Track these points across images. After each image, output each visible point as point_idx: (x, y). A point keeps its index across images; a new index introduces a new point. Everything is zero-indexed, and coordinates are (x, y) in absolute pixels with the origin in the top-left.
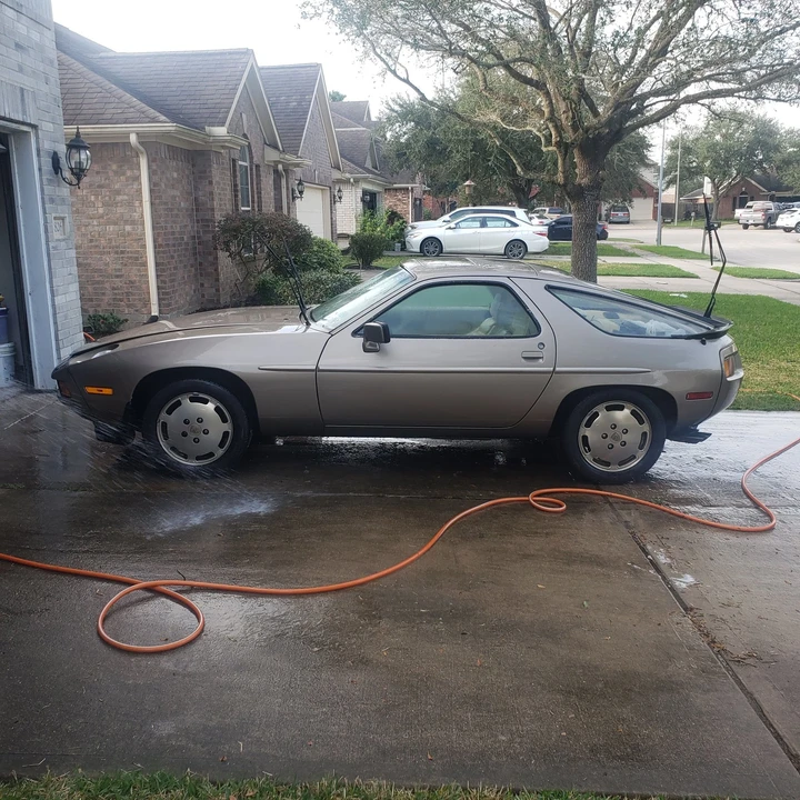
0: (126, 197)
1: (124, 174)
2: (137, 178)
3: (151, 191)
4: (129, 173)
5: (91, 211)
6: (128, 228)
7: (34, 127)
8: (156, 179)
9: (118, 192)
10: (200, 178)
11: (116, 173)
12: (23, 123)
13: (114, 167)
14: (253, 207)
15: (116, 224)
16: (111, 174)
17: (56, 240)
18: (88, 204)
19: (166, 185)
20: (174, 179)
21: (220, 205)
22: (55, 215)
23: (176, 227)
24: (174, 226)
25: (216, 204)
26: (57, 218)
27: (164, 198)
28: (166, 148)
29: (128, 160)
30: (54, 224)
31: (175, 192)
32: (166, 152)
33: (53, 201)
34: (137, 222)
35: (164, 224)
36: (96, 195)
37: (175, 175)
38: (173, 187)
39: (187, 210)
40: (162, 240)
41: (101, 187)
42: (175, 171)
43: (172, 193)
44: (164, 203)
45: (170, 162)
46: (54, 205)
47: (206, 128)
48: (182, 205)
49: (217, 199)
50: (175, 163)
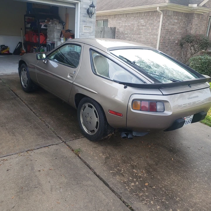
0: (156, 27)
1: (157, 20)
2: (159, 22)
3: (162, 25)
4: (158, 20)
5: (148, 31)
6: (155, 37)
7: (80, 1)
8: (164, 21)
9: (155, 26)
10: (189, 22)
13: (155, 18)
15: (153, 35)
16: (154, 20)
17: (84, 32)
18: (148, 29)
19: (169, 24)
20: (175, 22)
21: (195, 32)
22: (85, 26)
23: (171, 38)
24: (170, 37)
25: (193, 32)
26: (87, 27)
27: (166, 28)
28: (172, 12)
29: (159, 16)
30: (84, 28)
31: (174, 27)
32: (172, 13)
33: (85, 22)
34: (157, 35)
35: (164, 36)
36: (150, 27)
37: (176, 21)
38: (173, 25)
39: (180, 33)
40: (162, 41)
41: (152, 24)
42: (176, 20)
43: (172, 26)
44: (166, 30)
45: (174, 17)
46: (85, 23)
47: (189, 5)
48: (178, 31)
49: (193, 29)
50: (177, 17)
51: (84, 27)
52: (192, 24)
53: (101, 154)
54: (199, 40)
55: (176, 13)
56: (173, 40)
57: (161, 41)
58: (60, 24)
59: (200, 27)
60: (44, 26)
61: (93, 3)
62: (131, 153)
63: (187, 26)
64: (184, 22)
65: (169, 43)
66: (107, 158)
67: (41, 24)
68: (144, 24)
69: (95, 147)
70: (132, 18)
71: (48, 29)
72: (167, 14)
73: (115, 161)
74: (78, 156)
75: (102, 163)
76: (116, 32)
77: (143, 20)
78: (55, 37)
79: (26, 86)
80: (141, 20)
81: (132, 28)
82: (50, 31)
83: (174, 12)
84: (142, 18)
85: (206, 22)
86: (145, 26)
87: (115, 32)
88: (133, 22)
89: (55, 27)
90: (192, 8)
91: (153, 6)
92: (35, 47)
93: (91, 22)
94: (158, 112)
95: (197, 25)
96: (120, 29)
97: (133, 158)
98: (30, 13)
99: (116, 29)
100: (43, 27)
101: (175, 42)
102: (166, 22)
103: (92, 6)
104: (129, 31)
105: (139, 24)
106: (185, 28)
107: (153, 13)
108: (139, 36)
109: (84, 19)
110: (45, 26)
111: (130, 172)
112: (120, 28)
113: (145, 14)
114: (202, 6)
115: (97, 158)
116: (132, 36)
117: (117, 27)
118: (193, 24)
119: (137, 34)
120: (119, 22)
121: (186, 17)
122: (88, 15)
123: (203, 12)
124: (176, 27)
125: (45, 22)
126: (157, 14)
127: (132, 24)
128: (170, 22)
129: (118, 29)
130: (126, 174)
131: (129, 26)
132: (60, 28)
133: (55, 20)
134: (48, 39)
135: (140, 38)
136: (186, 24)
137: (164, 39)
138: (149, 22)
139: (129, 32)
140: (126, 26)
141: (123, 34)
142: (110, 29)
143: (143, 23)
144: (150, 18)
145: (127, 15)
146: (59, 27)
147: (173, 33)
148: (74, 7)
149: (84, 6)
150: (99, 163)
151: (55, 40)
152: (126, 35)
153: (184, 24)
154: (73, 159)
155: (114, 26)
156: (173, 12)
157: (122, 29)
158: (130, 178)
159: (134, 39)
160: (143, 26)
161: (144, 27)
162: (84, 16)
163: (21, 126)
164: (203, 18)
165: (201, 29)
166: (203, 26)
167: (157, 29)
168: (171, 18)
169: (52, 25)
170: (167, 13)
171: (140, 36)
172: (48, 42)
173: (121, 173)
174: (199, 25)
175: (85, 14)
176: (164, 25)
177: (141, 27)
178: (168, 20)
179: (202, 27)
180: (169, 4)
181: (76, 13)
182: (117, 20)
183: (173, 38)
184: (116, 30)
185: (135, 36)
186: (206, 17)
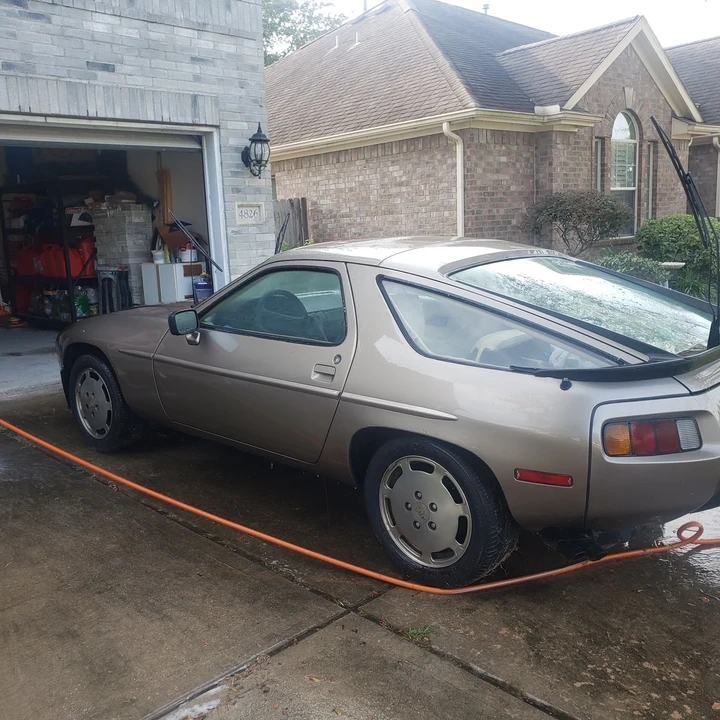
0: (446, 185)
1: (446, 163)
2: (454, 166)
3: (465, 177)
4: (449, 162)
5: (422, 200)
6: (446, 213)
7: (217, 127)
8: (469, 164)
9: (440, 181)
10: (542, 159)
11: (439, 161)
12: (206, 125)
13: (439, 157)
14: (639, 186)
15: (437, 210)
16: (437, 163)
17: (241, 225)
18: (419, 193)
19: (484, 170)
20: (500, 163)
21: (565, 186)
22: (240, 203)
23: (498, 211)
24: (495, 210)
25: (557, 186)
26: (247, 206)
27: (479, 183)
28: (489, 133)
29: (449, 149)
30: (237, 211)
31: (501, 176)
32: (489, 137)
33: (238, 191)
34: (453, 208)
35: (475, 209)
36: (425, 184)
37: (504, 159)
38: (498, 171)
39: (520, 193)
40: (472, 224)
41: (429, 176)
42: (503, 155)
43: (495, 177)
44: (480, 188)
45: (495, 147)
46: (240, 195)
47: (536, 108)
48: (513, 188)
49: (559, 180)
50: (504, 147)
51: (239, 206)
52: (551, 164)
53: (504, 631)
54: (590, 208)
55: (502, 136)
56: (503, 217)
57: (470, 224)
58: (140, 206)
59: (574, 170)
60: (80, 219)
61: (259, 128)
62: (594, 609)
63: (537, 170)
64: (527, 160)
65: (493, 229)
66: (532, 640)
67: (69, 211)
68: (404, 179)
69: (469, 610)
70: (358, 163)
71: (99, 227)
72: (476, 141)
73: (564, 646)
74: (432, 651)
75: (528, 660)
76: (309, 214)
77: (397, 167)
78: (129, 251)
79: (101, 431)
80: (391, 169)
81: (364, 194)
82: (108, 232)
83: (493, 132)
84: (393, 162)
85: (588, 153)
86: (407, 184)
87: (306, 215)
88: (362, 177)
89: (127, 218)
90: (546, 118)
91: (429, 120)
92: (50, 293)
93: (258, 190)
94: (684, 451)
95: (566, 164)
96: (322, 202)
97: (614, 621)
98: (19, 181)
99: (309, 204)
100: (76, 222)
101: (510, 222)
102: (476, 165)
103: (258, 138)
104: (353, 204)
105: (386, 180)
106: (532, 176)
107: (429, 142)
108: (390, 218)
109: (237, 181)
110: (83, 218)
111: (637, 673)
112: (322, 197)
113: (401, 148)
114: (573, 109)
115: (499, 646)
116: (368, 219)
117: (311, 197)
118: (555, 163)
119: (384, 213)
120: (314, 179)
121: (530, 144)
122: (247, 171)
123: (576, 126)
124: (505, 177)
125: (82, 204)
126: (443, 142)
127: (362, 183)
128: (488, 164)
129: (316, 203)
130: (631, 683)
131: (351, 190)
132: (141, 220)
133: (122, 193)
134: (101, 261)
135: (395, 222)
136: (532, 166)
137: (476, 218)
138: (419, 170)
139: (356, 209)
140: (341, 191)
141: (335, 216)
142: (290, 205)
143: (400, 177)
144: (419, 158)
145: (338, 156)
146: (138, 216)
147: (500, 195)
148: (198, 147)
149: (233, 142)
150: (521, 664)
151: (131, 261)
152: (346, 220)
153: (527, 166)
154: (426, 666)
155: (298, 194)
156: (492, 135)
157: (328, 202)
158: (654, 695)
159: (375, 229)
160: (401, 184)
161: (404, 189)
162: (235, 174)
163: (167, 580)
164: (579, 143)
165: (579, 175)
166: (584, 167)
167: (449, 191)
168: (490, 153)
169: (111, 212)
170: (476, 137)
171: (396, 216)
172: (103, 268)
173: (613, 684)
174: (571, 164)
175: (237, 166)
176: (473, 176)
177: (394, 190)
178: (481, 158)
179: (582, 170)
180: (479, 113)
181: (206, 166)
182: (307, 176)
183: (502, 212)
184: (309, 207)
185: (377, 221)
186: (587, 139)
